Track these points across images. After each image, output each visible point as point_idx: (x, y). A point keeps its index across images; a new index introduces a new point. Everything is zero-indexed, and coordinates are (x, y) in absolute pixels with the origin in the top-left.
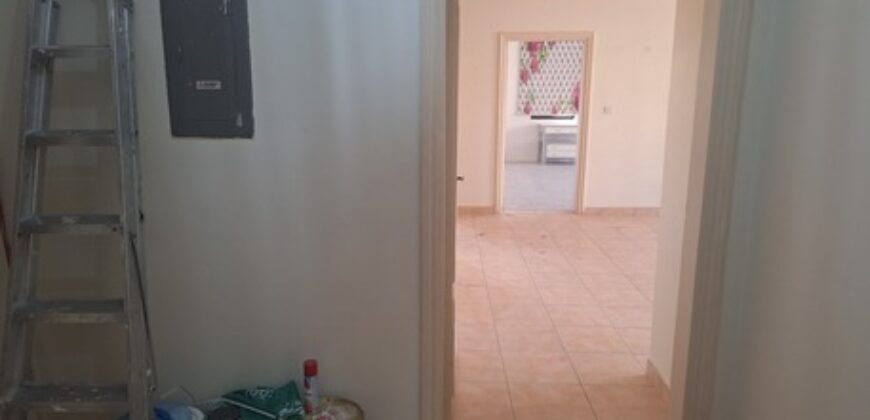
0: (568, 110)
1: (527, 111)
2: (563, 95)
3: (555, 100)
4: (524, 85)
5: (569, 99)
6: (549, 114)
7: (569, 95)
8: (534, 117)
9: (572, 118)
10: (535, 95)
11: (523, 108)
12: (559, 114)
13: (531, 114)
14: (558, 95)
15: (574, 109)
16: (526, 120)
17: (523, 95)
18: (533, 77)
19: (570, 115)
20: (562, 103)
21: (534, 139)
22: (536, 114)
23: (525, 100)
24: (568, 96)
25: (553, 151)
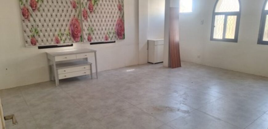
0: (68, 40)
1: (34, 43)
2: (63, 29)
3: (56, 34)
4: (26, 21)
5: (67, 32)
6: (53, 44)
7: (67, 28)
8: (40, 48)
9: (72, 45)
10: (39, 29)
11: (29, 40)
12: (62, 43)
13: (38, 45)
14: (58, 29)
15: (72, 39)
16: (34, 50)
17: (27, 30)
18: (34, 14)
19: (70, 44)
20: (63, 35)
21: (44, 64)
22: (43, 45)
23: (30, 34)
24: (67, 30)
25: (63, 74)
